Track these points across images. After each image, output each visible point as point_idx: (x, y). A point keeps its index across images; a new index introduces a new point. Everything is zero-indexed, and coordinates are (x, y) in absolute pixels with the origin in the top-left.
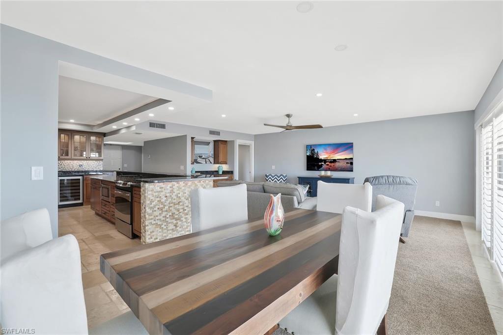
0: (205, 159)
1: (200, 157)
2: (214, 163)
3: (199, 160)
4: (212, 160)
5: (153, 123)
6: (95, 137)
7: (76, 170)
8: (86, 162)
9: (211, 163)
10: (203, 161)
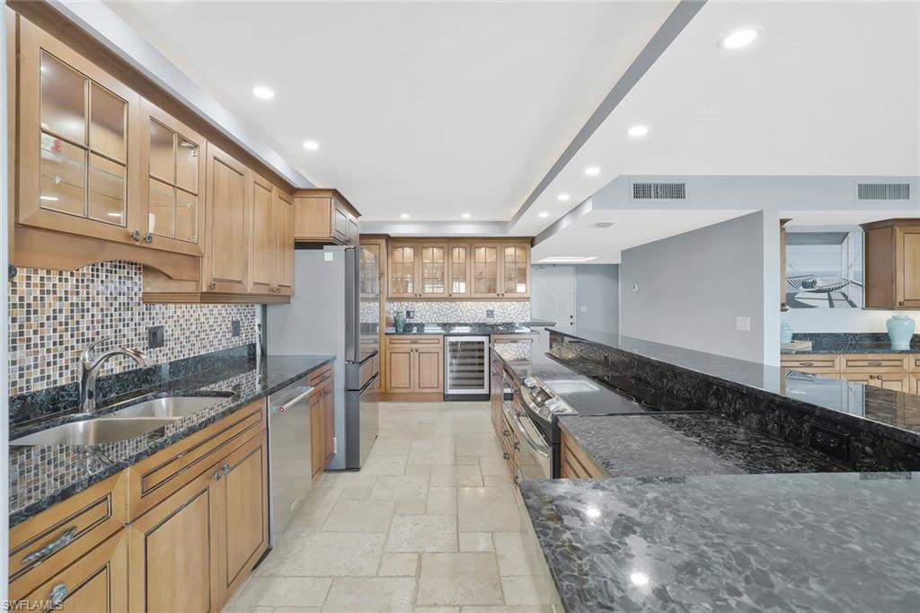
0: (828, 291)
1: (805, 285)
2: (868, 305)
3: (803, 294)
4: (857, 295)
5: (644, 186)
6: (513, 249)
7: (481, 322)
8: (498, 303)
9: (853, 305)
10: (821, 301)
